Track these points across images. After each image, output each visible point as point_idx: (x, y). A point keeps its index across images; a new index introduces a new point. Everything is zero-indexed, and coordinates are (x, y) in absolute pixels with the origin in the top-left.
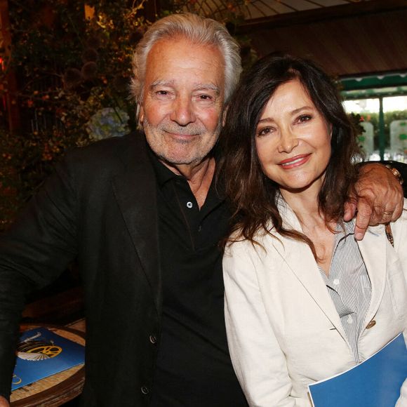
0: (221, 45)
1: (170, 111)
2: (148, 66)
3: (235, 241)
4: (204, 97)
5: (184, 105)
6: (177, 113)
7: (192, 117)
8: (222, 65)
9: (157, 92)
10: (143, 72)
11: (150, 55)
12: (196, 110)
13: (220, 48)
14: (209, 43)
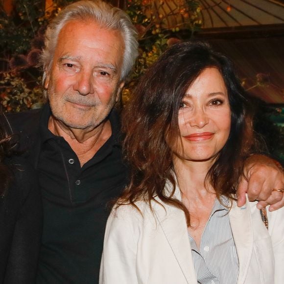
0: (124, 31)
1: (74, 82)
2: (59, 41)
3: (121, 204)
4: (103, 74)
5: (86, 77)
6: (80, 83)
7: (92, 90)
8: (122, 49)
9: (65, 64)
10: (55, 46)
11: (63, 32)
12: (96, 84)
13: (122, 34)
14: (113, 29)
